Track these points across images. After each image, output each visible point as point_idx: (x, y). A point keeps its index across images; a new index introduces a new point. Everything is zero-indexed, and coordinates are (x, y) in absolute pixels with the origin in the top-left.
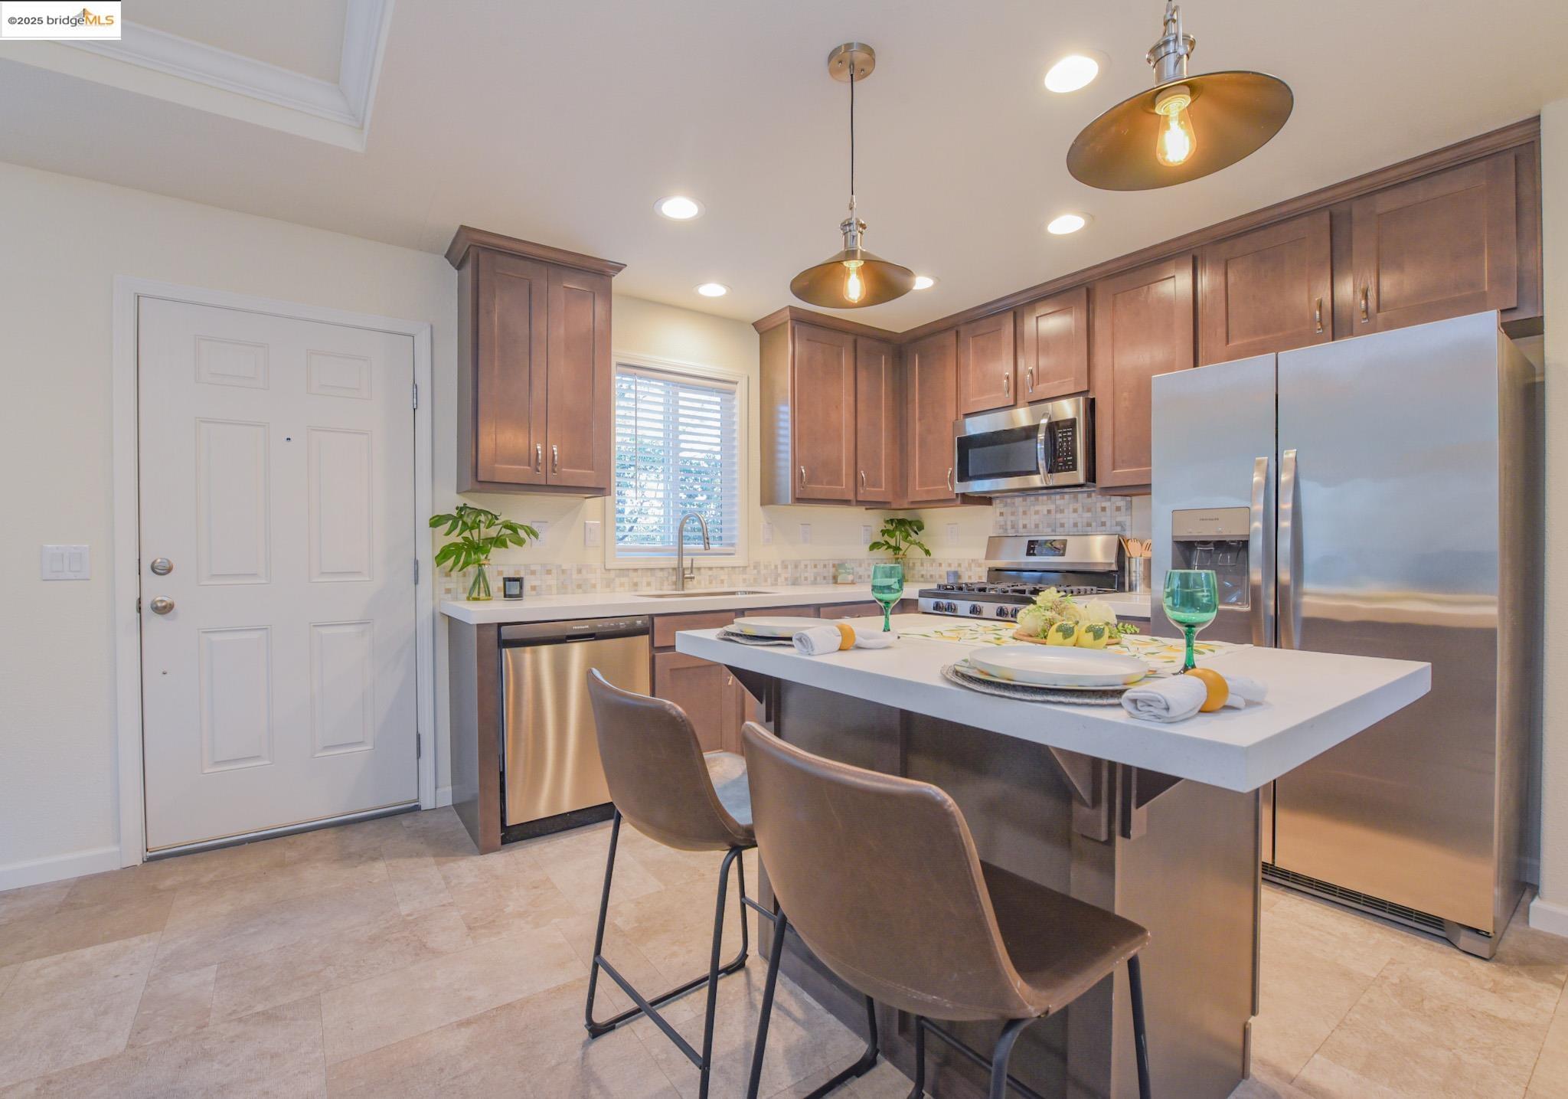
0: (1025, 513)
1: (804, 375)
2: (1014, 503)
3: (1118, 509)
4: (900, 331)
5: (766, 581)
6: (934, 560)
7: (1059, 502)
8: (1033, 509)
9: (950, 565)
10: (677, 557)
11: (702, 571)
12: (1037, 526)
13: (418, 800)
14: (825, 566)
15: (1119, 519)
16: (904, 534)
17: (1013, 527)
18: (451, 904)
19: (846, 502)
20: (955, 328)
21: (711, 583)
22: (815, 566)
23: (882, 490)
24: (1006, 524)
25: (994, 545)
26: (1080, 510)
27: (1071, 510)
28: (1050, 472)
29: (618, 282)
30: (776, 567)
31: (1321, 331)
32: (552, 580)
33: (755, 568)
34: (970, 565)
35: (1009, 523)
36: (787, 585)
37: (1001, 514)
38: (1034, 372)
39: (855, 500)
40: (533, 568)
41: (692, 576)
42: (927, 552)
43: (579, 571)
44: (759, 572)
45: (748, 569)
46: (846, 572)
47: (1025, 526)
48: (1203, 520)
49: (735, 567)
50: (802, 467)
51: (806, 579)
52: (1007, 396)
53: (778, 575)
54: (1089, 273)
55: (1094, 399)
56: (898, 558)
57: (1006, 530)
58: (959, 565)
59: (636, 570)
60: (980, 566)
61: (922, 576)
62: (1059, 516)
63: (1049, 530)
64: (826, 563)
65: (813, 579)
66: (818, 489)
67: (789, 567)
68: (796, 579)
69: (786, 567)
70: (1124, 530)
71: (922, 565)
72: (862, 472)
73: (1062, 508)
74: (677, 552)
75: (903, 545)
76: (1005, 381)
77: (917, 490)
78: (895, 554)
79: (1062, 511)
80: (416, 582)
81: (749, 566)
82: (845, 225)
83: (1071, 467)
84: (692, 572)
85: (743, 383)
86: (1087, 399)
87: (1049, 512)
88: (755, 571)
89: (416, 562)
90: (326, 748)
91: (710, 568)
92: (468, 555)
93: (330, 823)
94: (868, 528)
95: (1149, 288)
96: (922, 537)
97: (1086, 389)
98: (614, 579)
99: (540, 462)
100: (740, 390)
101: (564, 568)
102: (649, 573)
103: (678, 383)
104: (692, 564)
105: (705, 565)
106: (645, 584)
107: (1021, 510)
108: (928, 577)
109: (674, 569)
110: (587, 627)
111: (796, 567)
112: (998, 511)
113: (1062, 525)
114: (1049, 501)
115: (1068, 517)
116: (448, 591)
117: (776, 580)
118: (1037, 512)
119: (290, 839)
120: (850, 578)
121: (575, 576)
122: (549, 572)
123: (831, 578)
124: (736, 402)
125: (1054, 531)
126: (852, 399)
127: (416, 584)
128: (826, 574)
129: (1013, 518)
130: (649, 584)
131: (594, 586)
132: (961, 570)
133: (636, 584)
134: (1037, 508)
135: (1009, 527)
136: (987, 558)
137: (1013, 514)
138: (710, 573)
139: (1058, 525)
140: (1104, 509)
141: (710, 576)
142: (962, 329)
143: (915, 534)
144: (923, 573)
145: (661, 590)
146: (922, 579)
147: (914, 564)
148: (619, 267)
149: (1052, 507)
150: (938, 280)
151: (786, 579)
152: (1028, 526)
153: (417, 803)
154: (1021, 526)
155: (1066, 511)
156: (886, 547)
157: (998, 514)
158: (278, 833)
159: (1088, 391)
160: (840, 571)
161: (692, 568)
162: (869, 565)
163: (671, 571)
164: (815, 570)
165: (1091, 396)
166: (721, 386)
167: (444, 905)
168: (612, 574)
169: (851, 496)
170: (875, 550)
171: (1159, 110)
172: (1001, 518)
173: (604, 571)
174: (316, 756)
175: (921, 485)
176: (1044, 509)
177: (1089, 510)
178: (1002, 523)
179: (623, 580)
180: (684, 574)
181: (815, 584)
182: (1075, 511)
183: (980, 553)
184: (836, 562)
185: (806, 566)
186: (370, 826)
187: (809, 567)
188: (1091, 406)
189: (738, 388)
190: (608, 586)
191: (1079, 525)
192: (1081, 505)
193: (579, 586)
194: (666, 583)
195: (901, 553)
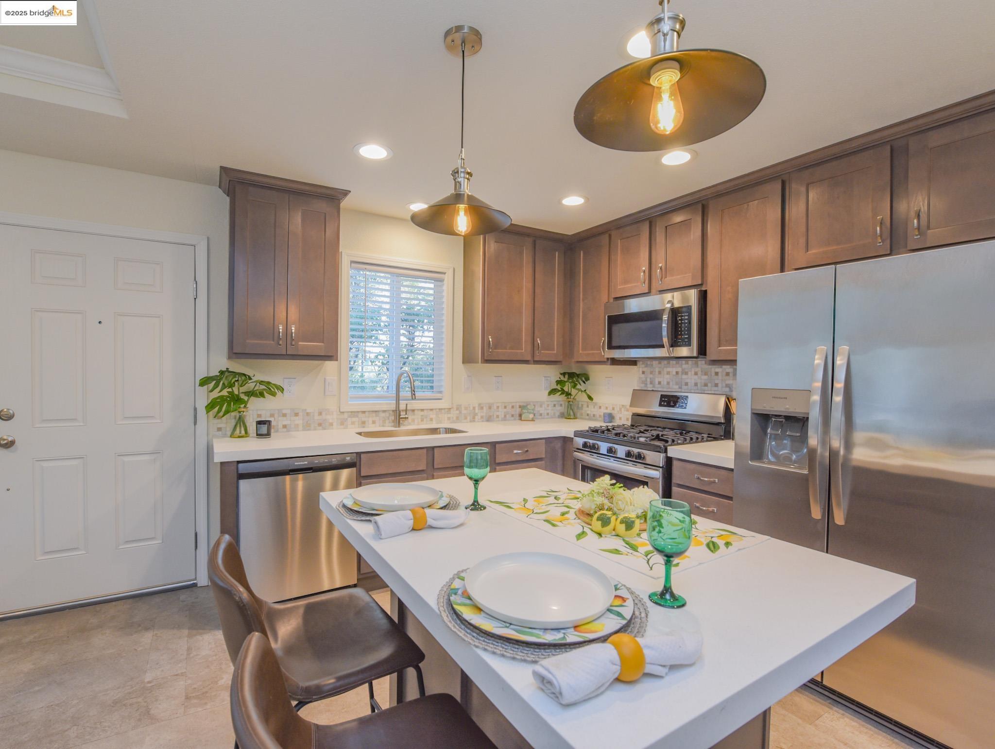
0: (660, 373)
1: (492, 267)
2: (652, 365)
3: (728, 374)
4: (570, 233)
5: (466, 418)
6: (596, 404)
7: (684, 366)
8: (666, 370)
9: (607, 408)
10: (395, 402)
11: (416, 412)
12: (668, 383)
13: (195, 579)
14: (513, 407)
15: (728, 382)
16: (573, 384)
17: (651, 383)
18: (182, 674)
19: (526, 362)
20: (609, 232)
21: (422, 420)
22: (505, 407)
23: (555, 352)
24: (646, 381)
25: (637, 396)
26: (699, 373)
27: (693, 373)
28: (672, 346)
29: (345, 203)
30: (474, 408)
31: (882, 244)
32: (299, 421)
33: (457, 409)
34: (621, 409)
35: (648, 380)
36: (483, 421)
37: (643, 373)
38: (663, 268)
39: (532, 360)
40: (284, 412)
41: (406, 416)
42: (590, 398)
43: (320, 414)
44: (460, 412)
45: (452, 410)
46: (528, 413)
47: (660, 383)
48: (775, 397)
49: (442, 409)
50: (490, 337)
51: (498, 416)
52: (644, 285)
53: (475, 414)
54: (703, 193)
55: (706, 291)
56: (569, 401)
57: (646, 384)
58: (613, 409)
59: (364, 412)
60: (628, 410)
61: (588, 415)
62: (684, 377)
63: (677, 387)
64: (513, 404)
65: (503, 416)
66: (502, 353)
67: (484, 408)
68: (490, 417)
69: (482, 408)
70: (732, 391)
71: (588, 406)
72: (538, 339)
73: (686, 371)
74: (395, 399)
75: (574, 392)
76: (642, 274)
77: (581, 353)
78: (568, 398)
79: (686, 373)
80: (195, 423)
81: (452, 408)
82: (455, 173)
83: (687, 343)
84: (406, 414)
85: (450, 273)
86: (701, 291)
87: (677, 373)
88: (458, 412)
89: (195, 409)
90: (127, 542)
91: (422, 410)
92: (229, 405)
93: (130, 595)
94: (549, 378)
95: (748, 205)
96: (588, 386)
97: (700, 283)
98: (347, 419)
99: (281, 337)
100: (448, 278)
101: (308, 411)
102: (374, 414)
103: (400, 274)
104: (406, 407)
105: (419, 408)
106: (371, 422)
107: (657, 370)
108: (592, 416)
109: (393, 411)
110: (306, 463)
111: (490, 408)
112: (641, 370)
113: (686, 384)
114: (678, 365)
115: (691, 379)
116: (219, 429)
117: (474, 418)
118: (668, 373)
119: (98, 607)
120: (531, 416)
121: (317, 417)
122: (297, 415)
123: (518, 416)
124: (445, 288)
125: (680, 388)
126: (530, 285)
127: (195, 425)
128: (513, 413)
129: (651, 376)
130: (374, 422)
131: (331, 424)
132: (615, 413)
133: (364, 423)
134: (669, 369)
135: (648, 383)
136: (631, 406)
137: (651, 373)
138: (422, 413)
139: (683, 384)
140: (717, 374)
141: (422, 416)
142: (613, 233)
143: (583, 383)
144: (589, 412)
145: (383, 426)
146: (587, 417)
147: (582, 405)
148: (346, 193)
149: (679, 370)
150: (587, 199)
151: (482, 417)
152: (662, 383)
153: (194, 582)
154: (657, 383)
155: (689, 373)
156: (560, 393)
157: (641, 372)
158: (92, 602)
159: (702, 285)
160: (524, 411)
161: (406, 410)
162: (548, 405)
163: (391, 412)
164: (505, 410)
165: (704, 289)
166: (435, 276)
167: (177, 675)
168: (346, 415)
169: (529, 358)
170: (552, 395)
171: (653, 82)
172: (643, 376)
173: (339, 413)
174: (120, 548)
175: (584, 349)
176: (673, 371)
177: (706, 374)
178: (644, 379)
179: (354, 419)
180: (400, 415)
181: (505, 420)
182: (696, 374)
183: (627, 401)
184: (522, 404)
185: (498, 407)
186: (157, 599)
187: (500, 408)
188: (703, 296)
189: (446, 277)
190: (342, 424)
191: (699, 385)
192: (700, 369)
193: (320, 425)
194: (387, 421)
195: (572, 397)
